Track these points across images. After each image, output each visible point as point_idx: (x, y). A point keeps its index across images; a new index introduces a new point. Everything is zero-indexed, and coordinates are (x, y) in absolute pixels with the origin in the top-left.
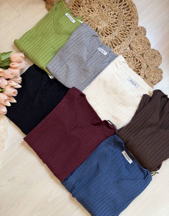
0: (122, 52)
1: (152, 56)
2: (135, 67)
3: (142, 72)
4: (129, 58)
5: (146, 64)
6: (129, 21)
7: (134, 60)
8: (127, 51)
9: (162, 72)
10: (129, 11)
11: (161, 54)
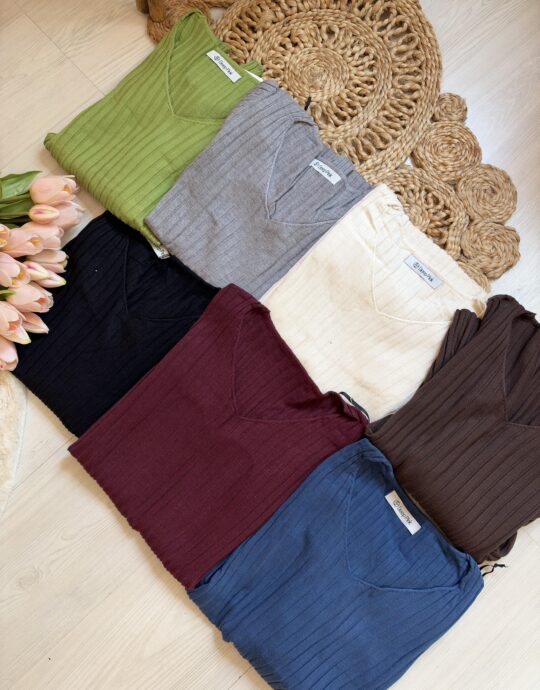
0: (390, 174)
1: (486, 186)
2: (428, 221)
3: (451, 239)
4: (411, 194)
5: (467, 214)
6: (411, 77)
7: (426, 199)
8: (403, 171)
9: (518, 241)
10: (413, 46)
11: (513, 182)
